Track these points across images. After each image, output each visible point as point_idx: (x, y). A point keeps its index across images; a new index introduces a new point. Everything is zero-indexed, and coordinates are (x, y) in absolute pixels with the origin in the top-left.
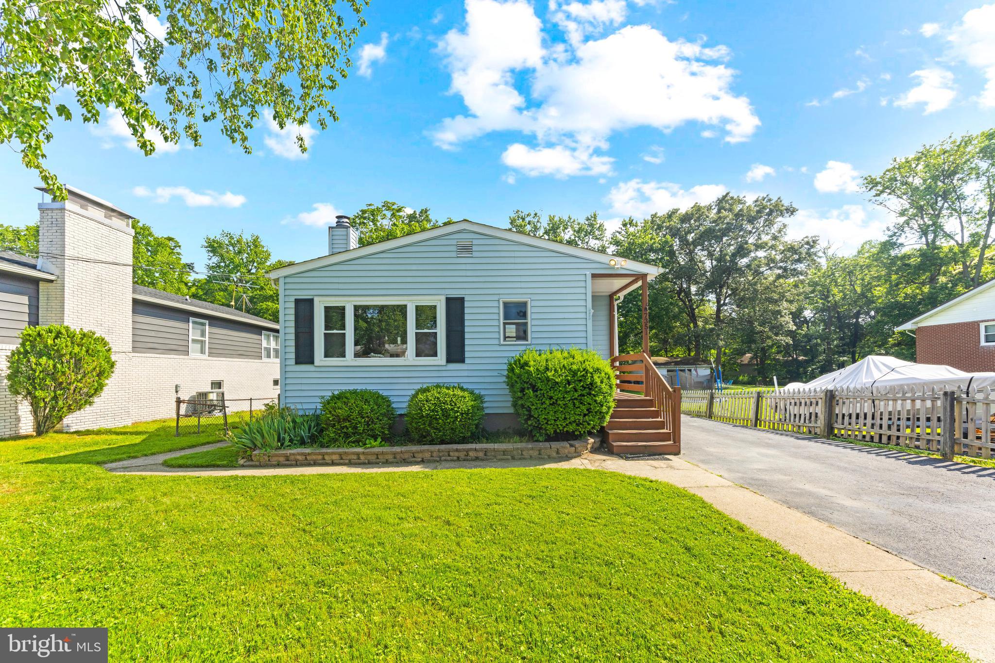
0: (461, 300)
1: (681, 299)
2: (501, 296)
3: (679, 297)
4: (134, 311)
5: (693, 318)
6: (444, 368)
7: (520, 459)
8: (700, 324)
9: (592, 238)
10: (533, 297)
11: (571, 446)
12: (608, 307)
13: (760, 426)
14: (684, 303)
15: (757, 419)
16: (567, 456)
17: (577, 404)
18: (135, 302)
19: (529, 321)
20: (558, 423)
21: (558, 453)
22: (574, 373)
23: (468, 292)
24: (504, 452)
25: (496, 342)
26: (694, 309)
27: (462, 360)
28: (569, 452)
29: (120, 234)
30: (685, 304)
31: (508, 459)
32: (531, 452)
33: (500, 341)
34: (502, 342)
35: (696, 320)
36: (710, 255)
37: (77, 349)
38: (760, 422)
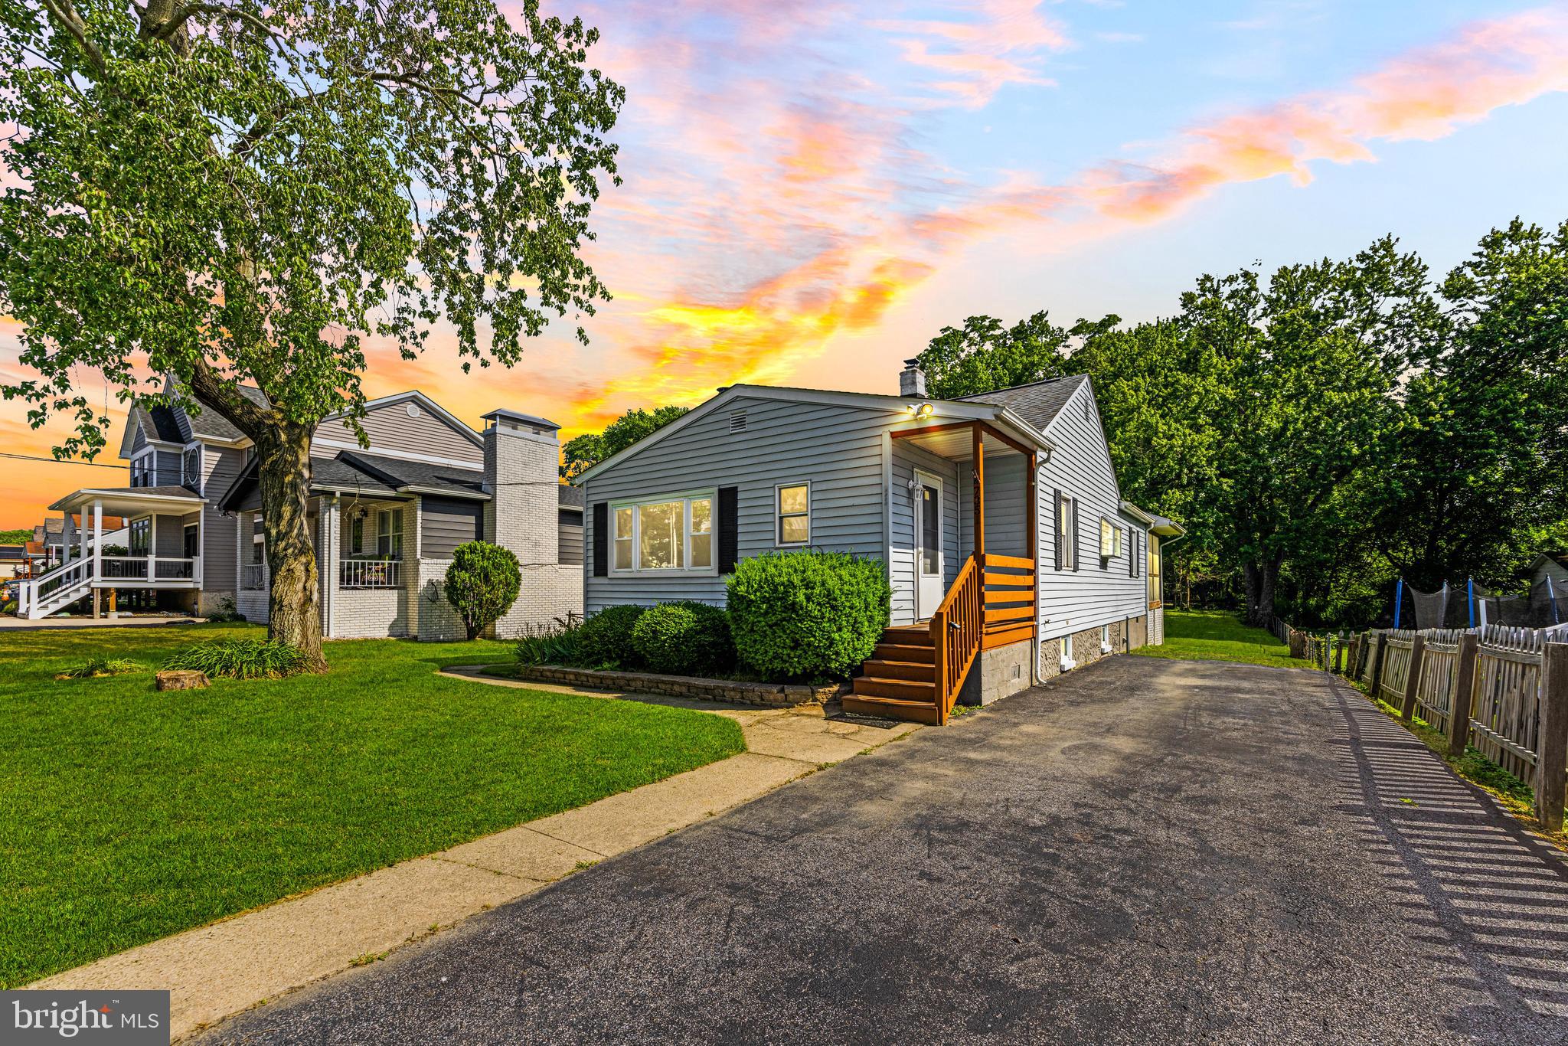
4: (561, 521)
11: (782, 691)
18: (562, 512)
29: (545, 446)
37: (486, 563)
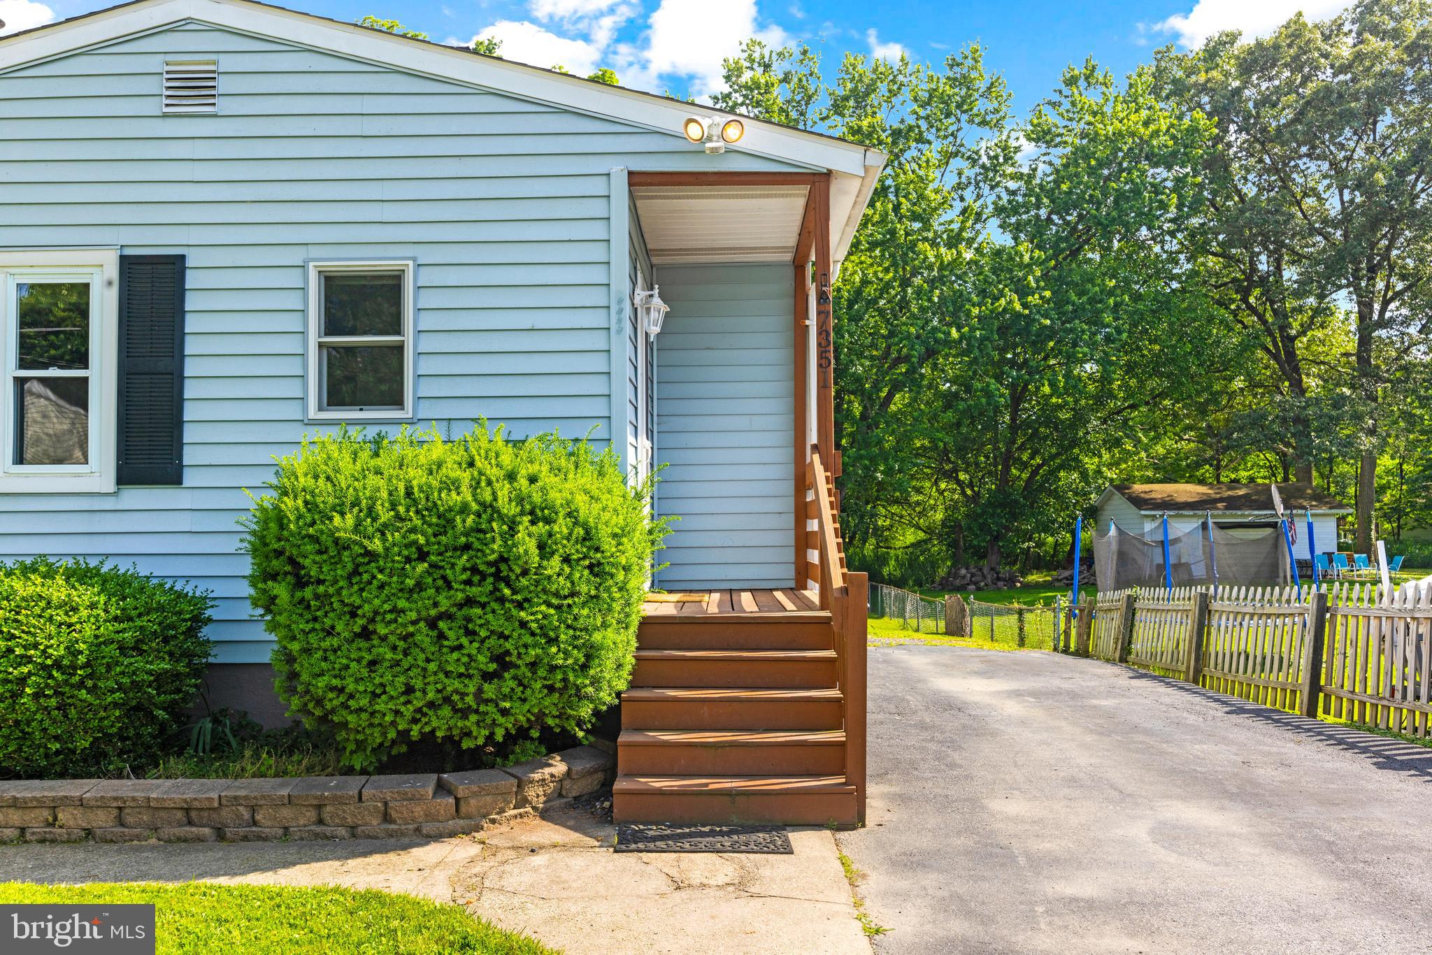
0: (175, 265)
1: (1253, 310)
2: (314, 252)
3: (1245, 300)
5: (1290, 366)
6: (109, 504)
7: (245, 838)
8: (1312, 383)
9: (971, 121)
10: (426, 255)
12: (788, 302)
13: (1327, 711)
14: (1262, 318)
15: (1315, 687)
16: (418, 830)
17: (453, 635)
19: (408, 337)
20: (380, 706)
21: (387, 818)
22: (446, 521)
23: (195, 236)
24: (189, 813)
25: (293, 411)
26: (1293, 339)
27: (170, 474)
28: (430, 817)
30: (1264, 322)
31: (200, 839)
32: (286, 812)
33: (305, 409)
34: (313, 413)
35: (1297, 370)
36: (1339, 174)
38: (1327, 697)
